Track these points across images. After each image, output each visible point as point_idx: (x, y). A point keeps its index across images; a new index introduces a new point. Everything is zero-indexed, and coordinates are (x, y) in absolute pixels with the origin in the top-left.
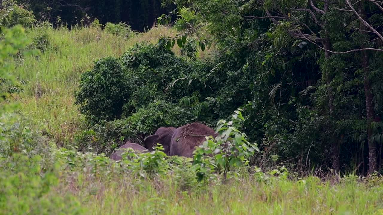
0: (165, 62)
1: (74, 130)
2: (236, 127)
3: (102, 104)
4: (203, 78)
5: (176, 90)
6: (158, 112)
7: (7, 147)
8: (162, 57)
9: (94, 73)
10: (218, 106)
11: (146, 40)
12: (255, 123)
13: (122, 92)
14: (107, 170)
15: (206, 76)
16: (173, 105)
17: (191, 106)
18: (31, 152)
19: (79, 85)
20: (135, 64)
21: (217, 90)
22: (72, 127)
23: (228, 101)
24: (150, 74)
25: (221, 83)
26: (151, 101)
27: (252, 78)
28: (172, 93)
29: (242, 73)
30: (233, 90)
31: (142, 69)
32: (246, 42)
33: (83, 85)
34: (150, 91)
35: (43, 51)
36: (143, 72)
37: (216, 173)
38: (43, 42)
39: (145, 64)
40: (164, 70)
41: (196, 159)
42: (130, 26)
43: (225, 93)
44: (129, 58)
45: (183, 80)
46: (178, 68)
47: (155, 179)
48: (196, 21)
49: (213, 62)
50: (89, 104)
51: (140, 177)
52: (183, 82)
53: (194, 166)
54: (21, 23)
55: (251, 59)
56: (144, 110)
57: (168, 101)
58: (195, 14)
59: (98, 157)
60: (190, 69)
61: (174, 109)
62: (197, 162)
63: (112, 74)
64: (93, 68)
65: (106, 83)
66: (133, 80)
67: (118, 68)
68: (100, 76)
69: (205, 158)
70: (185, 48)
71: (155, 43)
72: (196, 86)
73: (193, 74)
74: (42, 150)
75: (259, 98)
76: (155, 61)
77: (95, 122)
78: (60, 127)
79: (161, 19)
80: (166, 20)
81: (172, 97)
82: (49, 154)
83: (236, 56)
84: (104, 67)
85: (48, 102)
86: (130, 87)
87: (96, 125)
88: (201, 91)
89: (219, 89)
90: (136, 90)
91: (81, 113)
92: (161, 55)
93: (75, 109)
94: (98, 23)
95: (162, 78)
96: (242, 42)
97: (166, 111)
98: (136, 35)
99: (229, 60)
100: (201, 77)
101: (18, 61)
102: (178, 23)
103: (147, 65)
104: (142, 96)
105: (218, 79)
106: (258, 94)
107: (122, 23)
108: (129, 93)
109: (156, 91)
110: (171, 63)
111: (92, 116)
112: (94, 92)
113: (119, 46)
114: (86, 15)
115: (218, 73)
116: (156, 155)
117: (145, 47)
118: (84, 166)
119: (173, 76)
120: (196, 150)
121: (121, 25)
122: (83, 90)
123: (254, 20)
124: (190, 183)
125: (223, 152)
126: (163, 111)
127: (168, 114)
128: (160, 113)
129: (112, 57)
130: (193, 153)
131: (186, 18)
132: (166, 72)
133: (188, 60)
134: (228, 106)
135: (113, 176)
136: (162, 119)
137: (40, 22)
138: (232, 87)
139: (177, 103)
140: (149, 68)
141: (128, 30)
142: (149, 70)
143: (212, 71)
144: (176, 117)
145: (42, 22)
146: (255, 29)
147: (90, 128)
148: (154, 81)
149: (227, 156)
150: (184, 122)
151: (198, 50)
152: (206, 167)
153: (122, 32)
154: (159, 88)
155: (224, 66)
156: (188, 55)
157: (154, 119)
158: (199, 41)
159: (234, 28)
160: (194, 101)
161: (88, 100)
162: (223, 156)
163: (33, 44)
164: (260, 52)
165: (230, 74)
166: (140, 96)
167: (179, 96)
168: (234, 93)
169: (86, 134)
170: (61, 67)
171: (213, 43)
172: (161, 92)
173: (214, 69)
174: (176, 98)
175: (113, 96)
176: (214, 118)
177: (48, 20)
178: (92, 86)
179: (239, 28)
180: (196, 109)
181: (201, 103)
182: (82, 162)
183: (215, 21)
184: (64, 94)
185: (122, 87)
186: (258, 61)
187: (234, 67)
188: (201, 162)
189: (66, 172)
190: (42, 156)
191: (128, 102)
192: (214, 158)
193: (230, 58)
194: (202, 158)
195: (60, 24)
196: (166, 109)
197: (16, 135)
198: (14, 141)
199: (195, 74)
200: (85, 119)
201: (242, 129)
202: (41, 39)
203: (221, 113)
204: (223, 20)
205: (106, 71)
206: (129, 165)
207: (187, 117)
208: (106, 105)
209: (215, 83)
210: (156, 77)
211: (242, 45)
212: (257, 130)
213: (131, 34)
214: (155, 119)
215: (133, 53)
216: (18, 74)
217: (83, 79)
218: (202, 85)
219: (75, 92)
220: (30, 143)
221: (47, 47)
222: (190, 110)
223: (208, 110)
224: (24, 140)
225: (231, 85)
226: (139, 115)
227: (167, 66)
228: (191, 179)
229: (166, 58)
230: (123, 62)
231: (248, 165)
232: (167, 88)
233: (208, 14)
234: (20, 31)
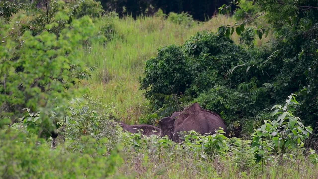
0: (224, 50)
1: (139, 114)
2: (292, 111)
3: (165, 89)
4: (261, 65)
5: (235, 76)
6: (218, 97)
7: (77, 130)
8: (222, 44)
9: (157, 60)
10: (275, 91)
11: (207, 30)
12: (310, 107)
13: (184, 78)
14: (170, 152)
15: (264, 63)
16: (232, 91)
17: (249, 91)
18: (99, 135)
19: (144, 72)
20: (196, 52)
21: (274, 76)
22: (137, 111)
23: (284, 86)
24: (210, 61)
25: (278, 70)
26: (211, 86)
27: (307, 65)
28: (231, 79)
29: (297, 60)
30: (289, 76)
31: (203, 56)
32: (301, 30)
33: (147, 71)
34: (210, 77)
35: (110, 40)
36: (204, 59)
37: (273, 154)
38: (110, 31)
39: (206, 52)
40: (224, 57)
41: (255, 141)
42: (191, 16)
43: (282, 79)
44: (191, 46)
45: (241, 67)
46: (237, 55)
47: (215, 160)
48: (254, 11)
49: (270, 50)
50: (153, 89)
51: (201, 159)
52: (241, 69)
53: (253, 148)
54: (90, 13)
55: (306, 47)
56: (204, 95)
57: (227, 86)
58: (253, 4)
59: (162, 140)
60: (248, 56)
61: (233, 94)
62: (256, 144)
63: (174, 61)
64: (157, 56)
65: (169, 70)
66: (195, 66)
67: (181, 55)
68: (163, 63)
69: (263, 140)
70: (243, 36)
71: (215, 32)
72: (254, 72)
73: (251, 61)
74: (109, 132)
75: (313, 84)
76: (215, 48)
77: (159, 107)
78: (126, 111)
79: (222, 9)
80: (226, 10)
81: (231, 83)
82: (116, 137)
83: (292, 44)
84: (167, 55)
85: (114, 88)
86: (191, 73)
87: (159, 109)
88: (259, 77)
89: (276, 75)
90: (197, 76)
91: (146, 98)
92: (221, 43)
93: (140, 95)
94: (162, 12)
95: (222, 65)
96: (298, 30)
97: (226, 96)
98: (197, 24)
99: (285, 48)
100: (259, 63)
101: (87, 48)
102: (237, 12)
103: (207, 52)
104: (203, 82)
105: (275, 66)
106: (313, 80)
107: (185, 12)
108: (191, 79)
109: (216, 77)
110: (231, 50)
111: (156, 101)
112: (158, 78)
113: (182, 34)
114: (151, 6)
115: (275, 60)
116: (217, 138)
117: (206, 36)
118: (148, 148)
119: (232, 63)
120: (254, 133)
121: (183, 15)
122: (148, 76)
123: (309, 10)
124: (249, 165)
125: (280, 135)
126: (222, 96)
127: (228, 99)
128: (221, 98)
129: (175, 45)
130: (252, 136)
131: (245, 8)
132: (225, 59)
133: (246, 48)
134: (284, 91)
135: (176, 158)
136: (222, 103)
137: (107, 12)
138: (288, 73)
139: (236, 89)
140: (210, 55)
141: (189, 19)
142: (210, 57)
143: (269, 58)
144: (235, 102)
145: (109, 12)
146: (309, 18)
147: (154, 112)
148: (214, 68)
149: (283, 139)
150: (243, 106)
151: (256, 38)
152: (263, 149)
153: (184, 21)
154: (219, 74)
155: (281, 54)
156: (247, 43)
157: (214, 104)
158: (257, 29)
159: (290, 17)
160: (253, 87)
161: (152, 85)
162: (280, 139)
163: (101, 32)
164: (315, 40)
165: (286, 61)
166: (201, 82)
167: (238, 82)
168: (290, 79)
169: (150, 118)
170: (126, 55)
171: (270, 32)
172: (221, 78)
173: (271, 56)
174: (235, 83)
175: (175, 81)
176: (271, 102)
177: (114, 10)
178: (156, 72)
179: (295, 17)
180: (254, 94)
181: (259, 88)
182: (146, 144)
183: (271, 11)
184: (129, 80)
185: (184, 73)
186: (312, 49)
187: (290, 55)
188: (259, 145)
189: (132, 153)
190: (109, 138)
191: (190, 87)
192: (271, 141)
193: (286, 46)
194: (260, 140)
195: (125, 14)
196: (226, 94)
197: (85, 118)
198: (83, 124)
199: (253, 61)
200: (150, 104)
201: (298, 113)
202: (108, 28)
203: (278, 98)
204: (279, 10)
205: (169, 59)
206: (191, 147)
207: (246, 102)
208: (169, 91)
209: (272, 69)
210: (217, 65)
211: (297, 34)
212: (311, 113)
213: (193, 23)
214: (216, 104)
215: (194, 41)
216: (87, 62)
217: (147, 66)
218: (259, 71)
219: (140, 78)
220: (99, 127)
221: (113, 36)
222: (248, 95)
223: (266, 95)
224: (92, 124)
225: (287, 72)
226: (200, 100)
227: (226, 53)
228: (249, 160)
229: (226, 45)
230: (185, 50)
231: (303, 147)
232: (227, 74)
233: (265, 5)
234: (88, 21)
